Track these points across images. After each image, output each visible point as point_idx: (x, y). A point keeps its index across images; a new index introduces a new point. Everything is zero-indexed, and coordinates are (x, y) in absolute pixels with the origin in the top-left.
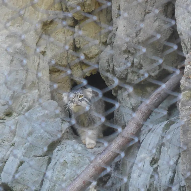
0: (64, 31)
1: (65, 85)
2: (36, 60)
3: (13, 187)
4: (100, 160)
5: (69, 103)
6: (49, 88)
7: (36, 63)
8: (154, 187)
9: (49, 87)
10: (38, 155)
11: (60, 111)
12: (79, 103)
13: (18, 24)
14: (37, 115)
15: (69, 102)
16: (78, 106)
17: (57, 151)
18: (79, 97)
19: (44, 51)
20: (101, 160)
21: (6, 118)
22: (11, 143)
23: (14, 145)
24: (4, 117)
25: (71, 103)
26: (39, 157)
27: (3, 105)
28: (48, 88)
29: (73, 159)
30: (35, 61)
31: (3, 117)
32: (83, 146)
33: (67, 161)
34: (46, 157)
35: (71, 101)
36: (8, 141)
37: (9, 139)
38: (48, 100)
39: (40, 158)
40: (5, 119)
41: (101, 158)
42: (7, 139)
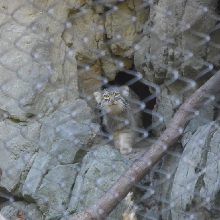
0: (94, 20)
1: (95, 81)
2: (62, 53)
3: (37, 199)
4: (137, 167)
5: (102, 103)
6: (77, 86)
7: (61, 56)
8: (200, 198)
9: (77, 84)
10: (66, 162)
11: (91, 112)
13: (41, 13)
14: (63, 116)
15: (103, 101)
17: (88, 157)
18: (115, 96)
19: (70, 42)
20: (138, 168)
21: (29, 120)
22: (34, 149)
23: (38, 152)
24: (26, 120)
25: (105, 102)
27: (24, 106)
28: (75, 86)
29: (106, 167)
30: (61, 55)
31: (26, 118)
32: (117, 151)
33: (98, 168)
34: (74, 165)
35: (105, 99)
36: (31, 146)
37: (32, 144)
38: (76, 99)
39: (68, 165)
40: (27, 121)
41: (138, 165)
42: (30, 144)
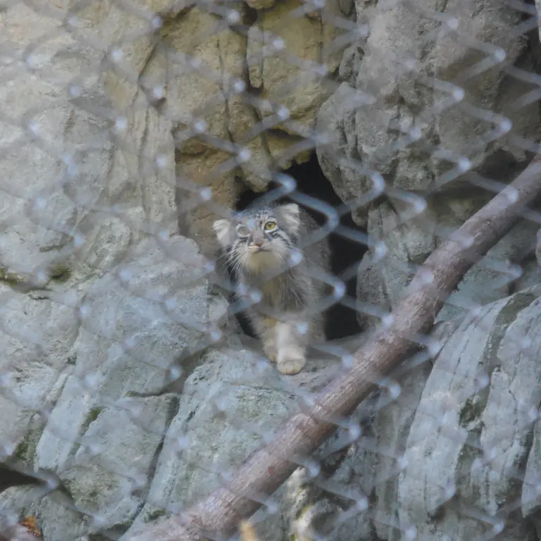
0: (218, 41)
1: (219, 193)
2: (139, 123)
3: (70, 482)
4: (317, 407)
5: (234, 246)
6: (174, 203)
7: (137, 130)
8: (471, 485)
9: (173, 199)
10: (142, 391)
12: (266, 245)
13: (89, 21)
14: (139, 277)
15: (237, 242)
16: (261, 253)
17: (196, 379)
18: (265, 228)
19: (160, 96)
20: (320, 408)
21: (53, 285)
22: (64, 357)
23: (74, 363)
24: (47, 284)
25: (241, 245)
26: (144, 395)
27: (43, 250)
28: (169, 202)
29: (241, 403)
30: (136, 126)
31: (46, 281)
32: (269, 366)
33: (222, 408)
34: (163, 397)
35: (241, 238)
36: (56, 350)
37: (59, 346)
38: (171, 236)
39: (146, 399)
40: (49, 287)
41: (321, 402)
42: (56, 345)
